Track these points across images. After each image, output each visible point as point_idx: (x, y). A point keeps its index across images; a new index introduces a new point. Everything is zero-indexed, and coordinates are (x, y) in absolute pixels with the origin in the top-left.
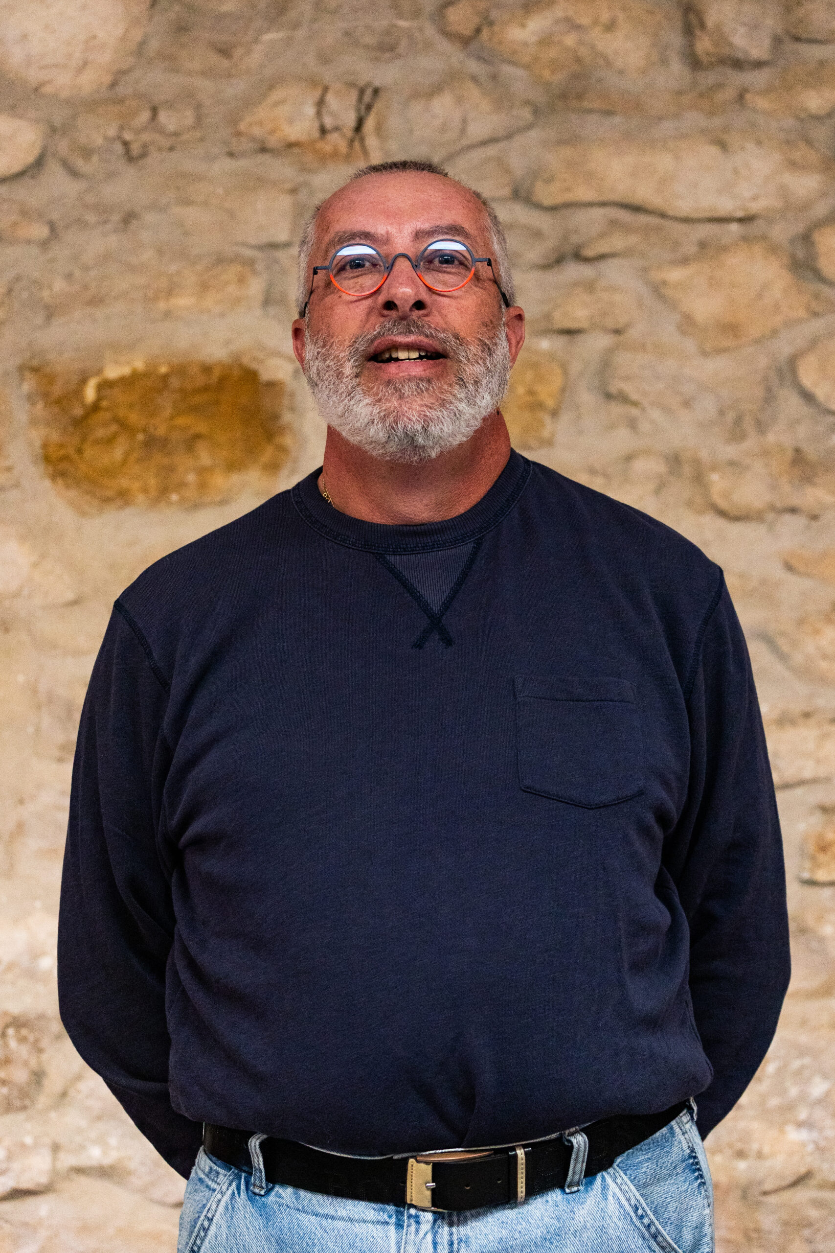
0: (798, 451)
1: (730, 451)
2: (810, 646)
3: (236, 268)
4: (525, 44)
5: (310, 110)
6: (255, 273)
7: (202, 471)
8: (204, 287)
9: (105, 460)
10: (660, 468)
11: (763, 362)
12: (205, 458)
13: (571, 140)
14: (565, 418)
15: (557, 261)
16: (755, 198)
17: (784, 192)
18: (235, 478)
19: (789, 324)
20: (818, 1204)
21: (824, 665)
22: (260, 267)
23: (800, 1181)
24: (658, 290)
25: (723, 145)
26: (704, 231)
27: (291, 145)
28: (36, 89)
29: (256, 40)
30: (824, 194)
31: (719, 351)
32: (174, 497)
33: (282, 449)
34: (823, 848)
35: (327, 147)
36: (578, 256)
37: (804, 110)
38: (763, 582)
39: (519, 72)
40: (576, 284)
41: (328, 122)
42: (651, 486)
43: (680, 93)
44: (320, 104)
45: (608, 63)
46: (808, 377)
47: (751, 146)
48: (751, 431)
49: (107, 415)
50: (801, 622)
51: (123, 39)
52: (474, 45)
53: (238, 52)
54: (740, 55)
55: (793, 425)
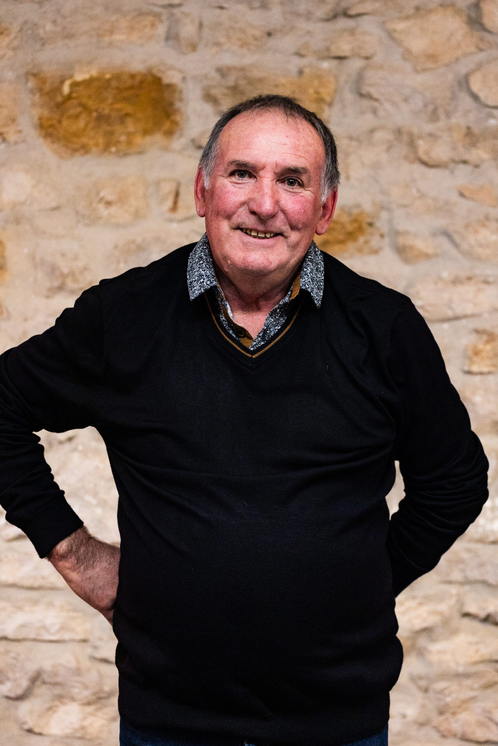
0: (469, 128)
1: (428, 128)
2: (472, 239)
3: (150, 18)
6: (161, 21)
7: (130, 135)
8: (132, 29)
9: (74, 127)
10: (389, 136)
11: (450, 77)
14: (336, 108)
15: (334, 17)
18: (148, 139)
19: (466, 55)
20: (468, 550)
21: (479, 250)
22: (164, 18)
24: (390, 34)
26: (418, 0)
31: (424, 70)
32: (113, 149)
33: (175, 123)
34: (477, 353)
36: (346, 14)
38: (447, 203)
40: (344, 30)
42: (384, 147)
46: (476, 85)
48: (442, 117)
50: (467, 226)
55: (466, 113)
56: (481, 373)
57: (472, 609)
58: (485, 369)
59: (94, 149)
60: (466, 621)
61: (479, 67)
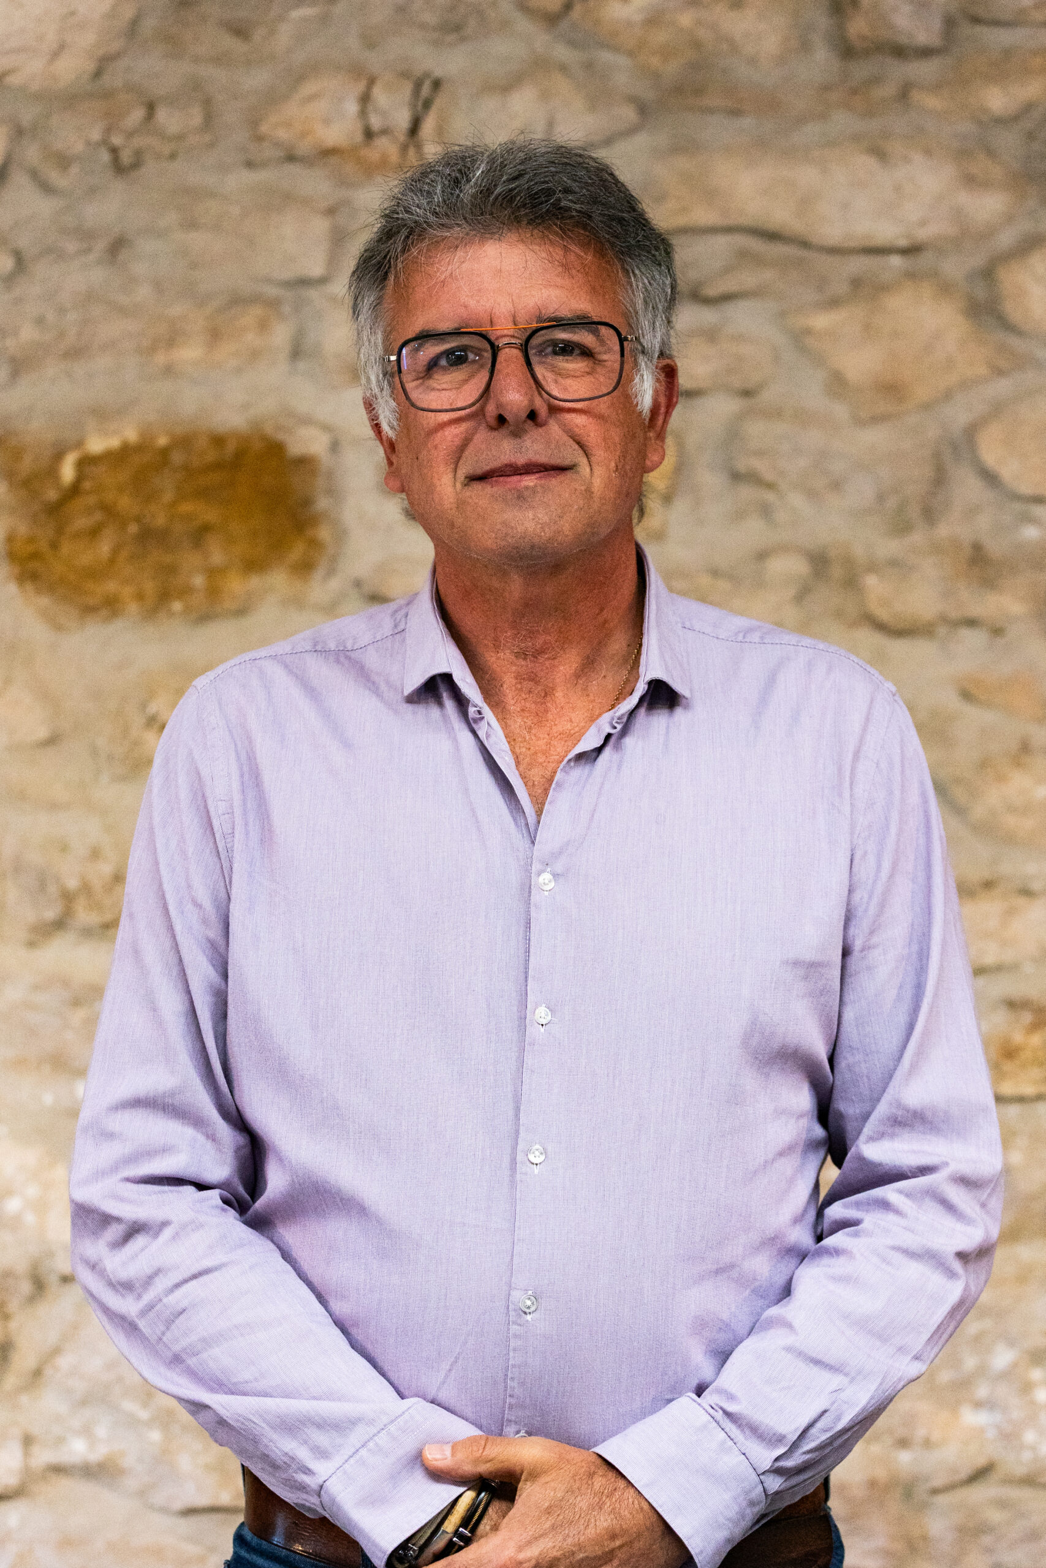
0: (977, 546)
1: (888, 547)
2: (993, 797)
3: (257, 311)
4: (629, 24)
5: (352, 107)
6: (280, 316)
7: (213, 573)
8: (215, 335)
9: (86, 558)
10: (803, 568)
11: (932, 433)
12: (217, 557)
13: (688, 147)
14: (681, 506)
16: (923, 223)
17: (959, 216)
18: (255, 582)
19: (965, 385)
20: (1002, 1504)
21: (1011, 821)
22: (287, 309)
23: (980, 1474)
24: (800, 339)
25: (880, 154)
26: (857, 265)
27: (328, 152)
29: (281, 18)
30: (1012, 219)
31: (876, 420)
32: (177, 606)
33: (315, 544)
34: (1010, 1053)
35: (373, 154)
36: (698, 297)
37: (985, 111)
38: (934, 714)
39: (622, 61)
40: (694, 332)
41: (376, 122)
42: (792, 592)
43: (826, 88)
44: (365, 99)
45: (735, 48)
46: (991, 453)
47: (918, 158)
48: (918, 522)
49: (91, 500)
50: (984, 764)
51: (112, 15)
52: (564, 25)
53: (258, 34)
54: (903, 40)
55: (972, 512)
56: (1022, 1099)
58: (1029, 1090)
61: (997, 410)
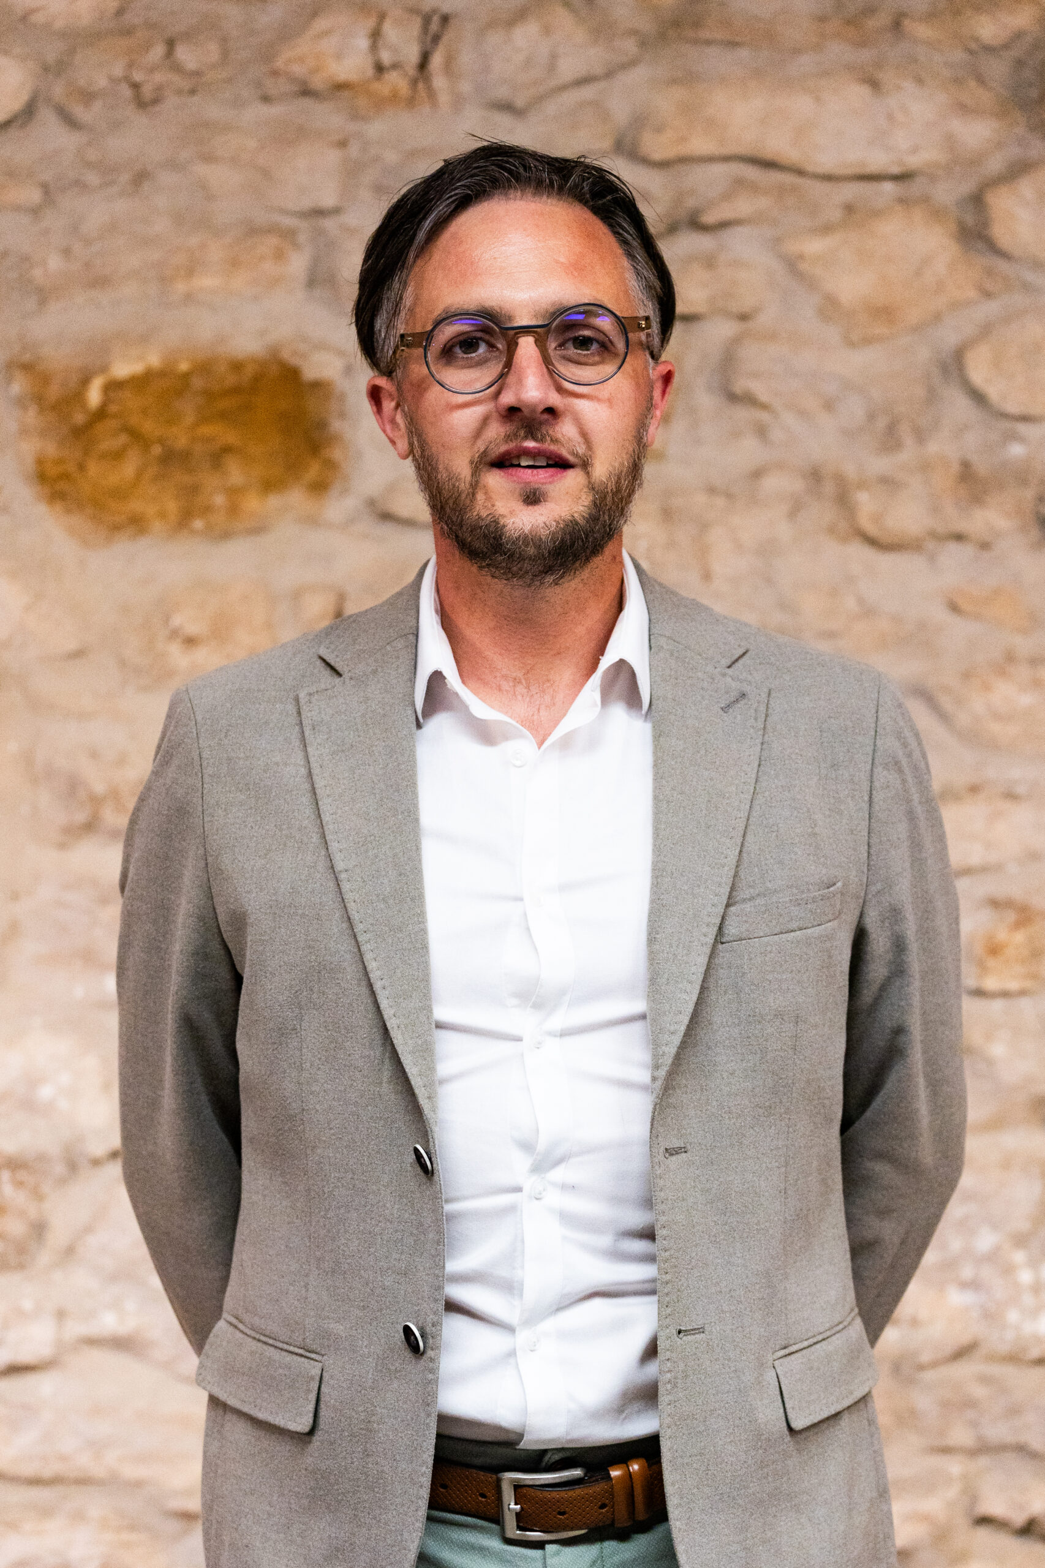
0: (966, 465)
1: (880, 465)
2: (977, 704)
3: (273, 241)
5: (362, 43)
6: (296, 246)
7: (233, 492)
8: (234, 263)
9: (113, 479)
10: (794, 485)
11: (923, 354)
13: (688, 79)
14: (679, 424)
15: (669, 230)
16: (915, 150)
17: (950, 141)
18: (274, 501)
19: (955, 306)
20: (985, 1380)
21: (996, 728)
22: (302, 238)
23: (962, 1353)
24: (793, 265)
25: (874, 84)
26: (850, 191)
27: (340, 87)
28: (24, 18)
30: (1000, 145)
31: (867, 341)
32: (198, 524)
33: (331, 465)
34: (994, 950)
35: (383, 88)
36: (695, 224)
37: (977, 40)
38: (921, 626)
40: (692, 258)
41: (386, 57)
42: (784, 507)
43: (822, 19)
44: (376, 35)
46: (979, 372)
47: (909, 85)
48: (909, 441)
49: (115, 424)
50: (966, 675)
55: (959, 431)
56: (1005, 994)
57: (995, 1506)
58: (1013, 985)
59: (157, 525)
60: (983, 1534)
61: (986, 331)
